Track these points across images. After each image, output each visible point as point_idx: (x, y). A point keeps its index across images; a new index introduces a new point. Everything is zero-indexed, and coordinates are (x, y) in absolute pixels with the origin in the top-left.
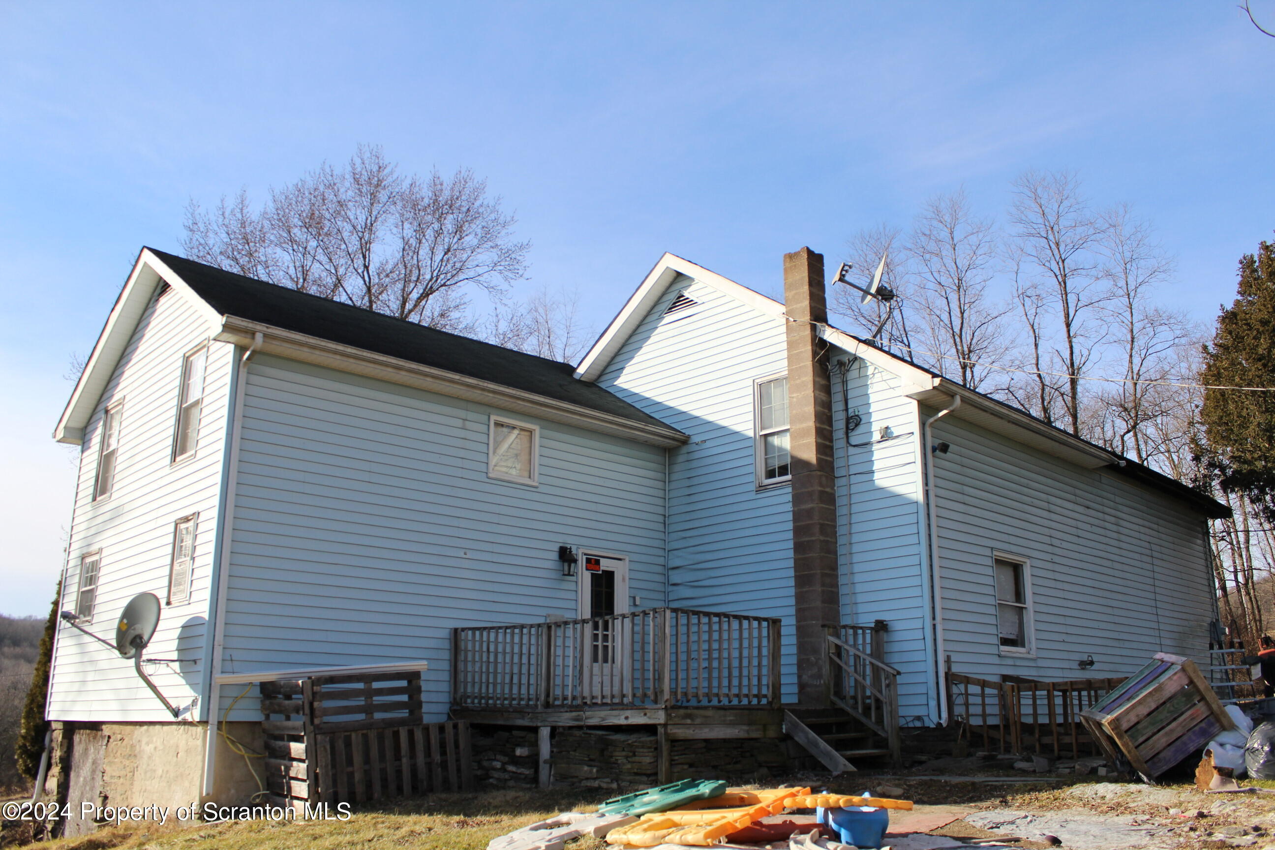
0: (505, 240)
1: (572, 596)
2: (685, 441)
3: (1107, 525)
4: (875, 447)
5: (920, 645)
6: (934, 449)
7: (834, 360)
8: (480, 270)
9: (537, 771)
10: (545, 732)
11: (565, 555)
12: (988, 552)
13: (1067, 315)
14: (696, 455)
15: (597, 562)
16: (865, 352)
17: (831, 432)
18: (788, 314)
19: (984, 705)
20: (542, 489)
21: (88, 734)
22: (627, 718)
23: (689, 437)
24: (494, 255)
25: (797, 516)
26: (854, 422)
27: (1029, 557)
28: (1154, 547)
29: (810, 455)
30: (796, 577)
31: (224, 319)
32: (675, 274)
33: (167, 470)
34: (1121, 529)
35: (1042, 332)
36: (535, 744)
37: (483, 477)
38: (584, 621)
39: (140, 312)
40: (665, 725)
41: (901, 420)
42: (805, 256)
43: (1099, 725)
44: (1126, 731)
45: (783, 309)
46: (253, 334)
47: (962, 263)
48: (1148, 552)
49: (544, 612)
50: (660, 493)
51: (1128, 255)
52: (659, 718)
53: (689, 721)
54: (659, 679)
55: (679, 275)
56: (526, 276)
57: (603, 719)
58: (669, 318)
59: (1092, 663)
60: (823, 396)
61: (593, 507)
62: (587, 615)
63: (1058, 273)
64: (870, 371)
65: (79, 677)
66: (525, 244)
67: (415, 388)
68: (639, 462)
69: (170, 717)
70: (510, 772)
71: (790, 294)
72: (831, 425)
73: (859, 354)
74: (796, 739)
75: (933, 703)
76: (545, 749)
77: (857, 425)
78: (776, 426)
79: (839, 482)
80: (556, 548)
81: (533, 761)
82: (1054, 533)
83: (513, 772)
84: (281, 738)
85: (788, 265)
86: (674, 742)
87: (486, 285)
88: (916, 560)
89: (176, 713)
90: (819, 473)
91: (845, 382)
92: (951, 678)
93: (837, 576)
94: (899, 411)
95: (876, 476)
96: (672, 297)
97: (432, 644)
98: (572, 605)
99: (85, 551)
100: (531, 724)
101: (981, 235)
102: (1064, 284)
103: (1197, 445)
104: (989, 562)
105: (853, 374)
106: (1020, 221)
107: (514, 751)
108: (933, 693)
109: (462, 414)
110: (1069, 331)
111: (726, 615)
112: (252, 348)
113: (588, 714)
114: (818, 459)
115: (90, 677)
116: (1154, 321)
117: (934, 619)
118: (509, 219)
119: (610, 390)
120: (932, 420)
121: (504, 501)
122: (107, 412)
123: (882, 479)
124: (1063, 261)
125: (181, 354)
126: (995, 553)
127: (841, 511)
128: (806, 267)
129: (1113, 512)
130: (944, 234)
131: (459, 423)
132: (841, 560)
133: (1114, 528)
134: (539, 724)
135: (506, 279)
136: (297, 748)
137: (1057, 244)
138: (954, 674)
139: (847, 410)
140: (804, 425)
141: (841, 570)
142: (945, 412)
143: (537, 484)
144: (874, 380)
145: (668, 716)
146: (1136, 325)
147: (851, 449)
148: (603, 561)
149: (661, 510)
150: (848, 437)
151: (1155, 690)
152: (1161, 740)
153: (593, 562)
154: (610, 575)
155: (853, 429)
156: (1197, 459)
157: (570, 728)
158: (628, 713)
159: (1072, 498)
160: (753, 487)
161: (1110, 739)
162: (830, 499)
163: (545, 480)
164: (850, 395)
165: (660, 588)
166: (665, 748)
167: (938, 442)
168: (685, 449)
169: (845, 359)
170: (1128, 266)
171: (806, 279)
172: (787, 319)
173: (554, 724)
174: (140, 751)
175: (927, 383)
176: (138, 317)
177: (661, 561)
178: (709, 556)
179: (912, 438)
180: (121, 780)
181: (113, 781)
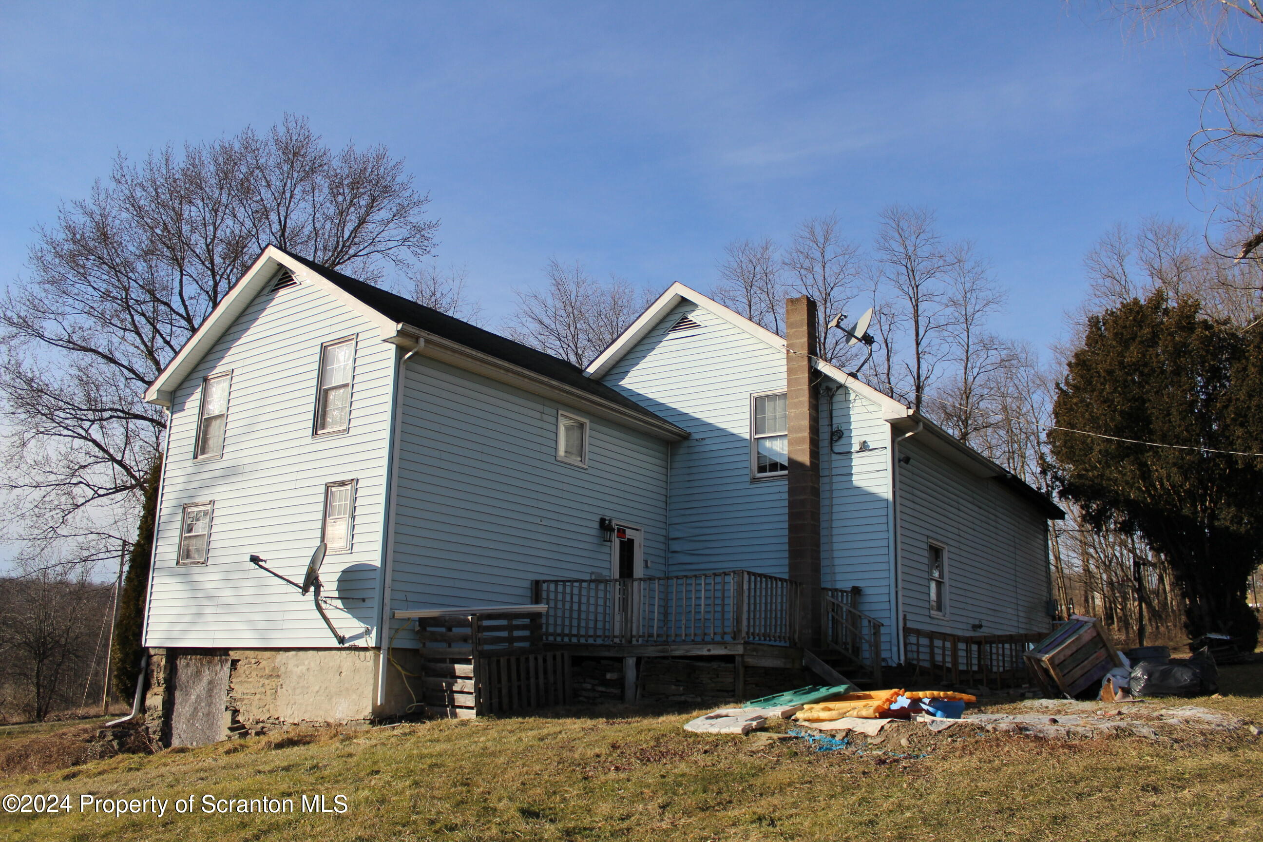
0: (415, 217)
1: (607, 557)
2: (686, 437)
3: (990, 522)
4: (854, 456)
5: (886, 606)
6: (900, 461)
7: (824, 386)
8: (391, 244)
9: (623, 692)
10: (631, 662)
11: (605, 526)
12: (925, 539)
13: (917, 335)
14: (697, 450)
15: (624, 531)
16: (850, 382)
17: (818, 441)
18: (789, 347)
19: (918, 652)
20: (590, 471)
21: (200, 659)
22: (709, 650)
23: (690, 434)
24: (404, 232)
25: (791, 505)
26: (839, 435)
27: (947, 544)
28: (1017, 541)
29: (805, 458)
30: (790, 551)
31: (400, 326)
32: (680, 299)
33: (309, 440)
34: (998, 526)
35: (895, 347)
36: (621, 670)
37: (553, 461)
38: (616, 580)
39: (251, 297)
40: (742, 656)
41: (876, 437)
42: (806, 303)
43: (1039, 661)
44: (1058, 665)
45: (785, 343)
46: (417, 339)
47: (831, 280)
48: (1013, 544)
49: (590, 570)
50: (663, 478)
51: (968, 286)
52: (740, 650)
53: (755, 653)
54: (738, 620)
55: (684, 301)
56: (434, 251)
57: (687, 651)
58: (672, 335)
59: (980, 626)
60: (814, 412)
61: (621, 487)
62: (617, 576)
63: (912, 296)
64: (852, 397)
65: (194, 610)
66: (434, 222)
67: (511, 386)
68: (651, 452)
69: (335, 643)
70: (598, 691)
71: (792, 331)
72: (818, 436)
73: (847, 385)
74: (814, 670)
75: (895, 649)
76: (631, 674)
77: (840, 437)
78: (769, 432)
79: (823, 480)
80: (597, 518)
81: (620, 683)
82: (961, 527)
83: (602, 692)
84: (443, 661)
85: (790, 307)
86: (747, 667)
87: (394, 258)
88: (885, 543)
89: (342, 640)
90: (811, 473)
91: (831, 403)
92: (907, 631)
93: (819, 552)
94: (875, 430)
95: (854, 478)
96: (677, 317)
97: (520, 592)
98: (607, 565)
99: (186, 501)
100: (618, 655)
101: (847, 256)
102: (916, 307)
103: (1044, 461)
104: (925, 546)
105: (839, 397)
106: (886, 249)
107: (605, 675)
108: (895, 641)
109: (540, 407)
110: (917, 348)
111: (766, 576)
112: (416, 350)
113: (672, 647)
114: (811, 462)
115: (208, 610)
116: (987, 345)
117: (896, 586)
118: (422, 198)
119: (614, 388)
120: (900, 439)
121: (566, 479)
122: (206, 380)
123: (858, 480)
124: (917, 287)
125: (319, 341)
126: (930, 540)
127: (824, 502)
128: (806, 312)
129: (993, 511)
130: (818, 255)
131: (538, 415)
132: (823, 540)
133: (993, 523)
134: (625, 655)
135: (416, 254)
136: (461, 669)
137: (913, 271)
138: (909, 628)
139: (831, 425)
140: (800, 435)
141: (823, 548)
142: (910, 434)
143: (586, 467)
144: (855, 405)
145: (745, 649)
146: (971, 347)
147: (834, 456)
148: (628, 531)
149: (663, 492)
150: (831, 447)
151: (1076, 639)
152: (1078, 672)
153: (621, 532)
154: (631, 542)
155: (836, 441)
156: (1044, 472)
157: (656, 658)
158: (709, 647)
159: (971, 499)
160: (748, 479)
161: (1046, 671)
162: (816, 492)
163: (592, 464)
164: (835, 413)
165: (662, 554)
166: (741, 671)
167: (902, 456)
168: (686, 443)
169: (834, 387)
170: (968, 295)
171: (806, 321)
172: (788, 351)
173: (640, 655)
174: (285, 673)
175: (901, 411)
176: (248, 301)
177: (663, 532)
178: (708, 531)
179: (885, 451)
180: (258, 696)
181: (245, 697)
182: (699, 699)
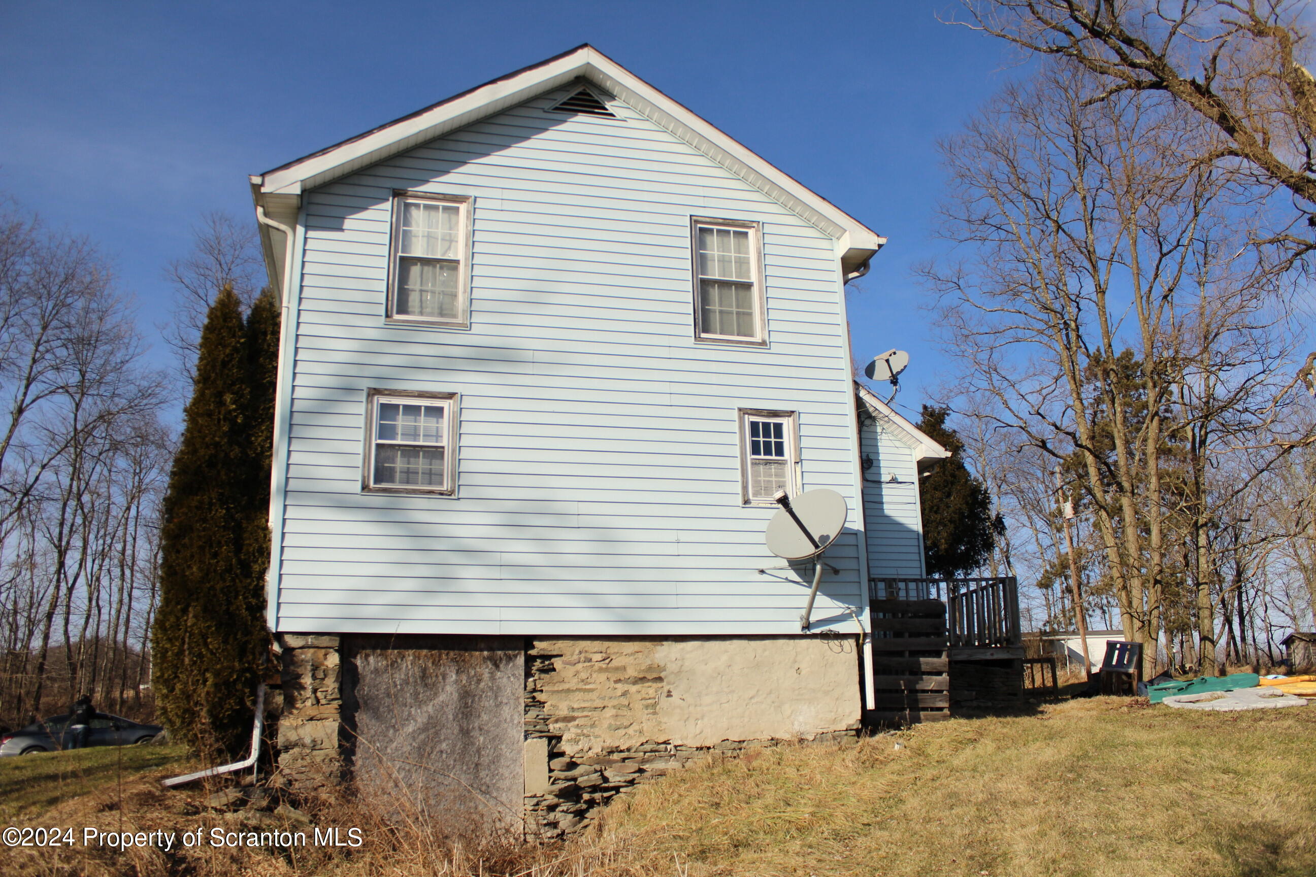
4: (884, 486)
33: (688, 341)
41: (904, 472)
64: (879, 432)
65: (426, 571)
69: (798, 629)
84: (900, 654)
89: (807, 624)
94: (902, 464)
95: (885, 506)
99: (370, 384)
122: (397, 196)
123: (889, 510)
125: (686, 211)
136: (928, 662)
142: (928, 474)
144: (882, 438)
174: (678, 673)
179: (912, 486)
180: (609, 712)
181: (576, 714)
182: (990, 704)
